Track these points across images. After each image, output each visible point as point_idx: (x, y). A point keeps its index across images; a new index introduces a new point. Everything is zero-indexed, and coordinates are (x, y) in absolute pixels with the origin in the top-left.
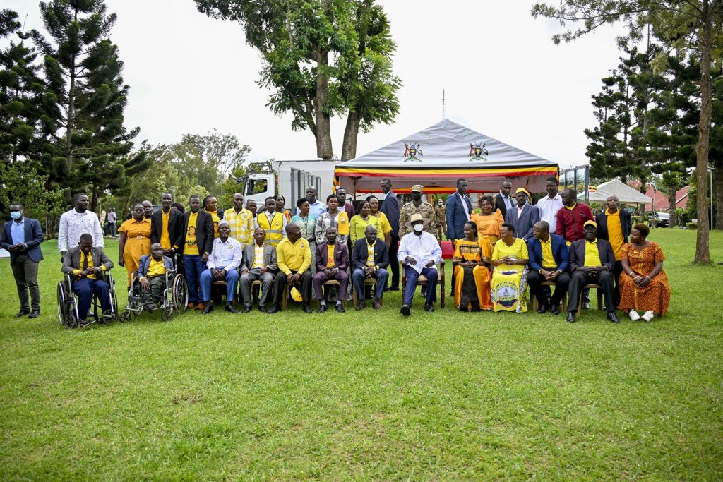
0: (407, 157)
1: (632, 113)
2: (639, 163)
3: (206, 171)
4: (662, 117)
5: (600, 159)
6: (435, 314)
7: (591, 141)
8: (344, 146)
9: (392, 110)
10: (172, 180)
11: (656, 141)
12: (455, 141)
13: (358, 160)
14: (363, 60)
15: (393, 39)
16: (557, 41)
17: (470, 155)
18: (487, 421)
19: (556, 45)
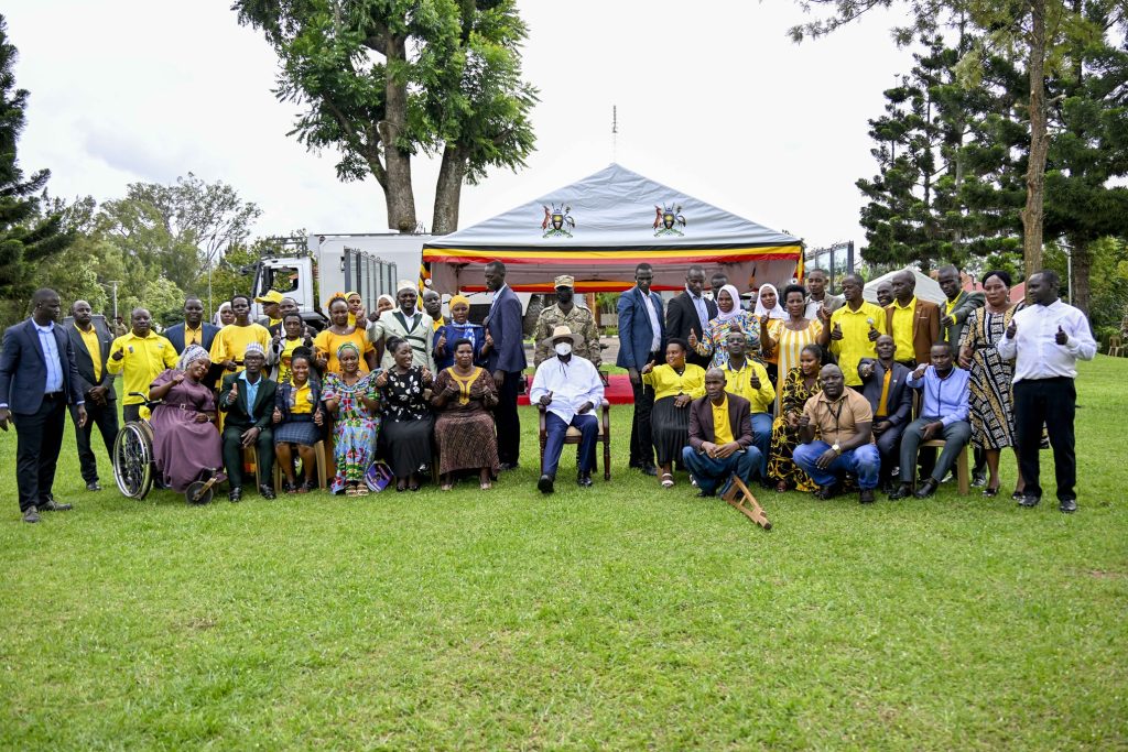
0: (547, 230)
1: (936, 151)
2: (949, 237)
3: (177, 252)
4: (985, 161)
5: (884, 230)
6: (594, 491)
7: (868, 200)
8: (437, 207)
9: (522, 143)
10: (110, 267)
11: (974, 201)
12: (630, 201)
13: (463, 234)
14: (469, 54)
15: (522, 16)
16: (798, 36)
17: (656, 225)
18: (666, 635)
19: (797, 43)
